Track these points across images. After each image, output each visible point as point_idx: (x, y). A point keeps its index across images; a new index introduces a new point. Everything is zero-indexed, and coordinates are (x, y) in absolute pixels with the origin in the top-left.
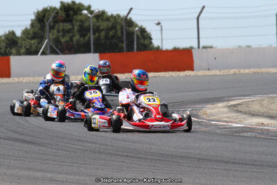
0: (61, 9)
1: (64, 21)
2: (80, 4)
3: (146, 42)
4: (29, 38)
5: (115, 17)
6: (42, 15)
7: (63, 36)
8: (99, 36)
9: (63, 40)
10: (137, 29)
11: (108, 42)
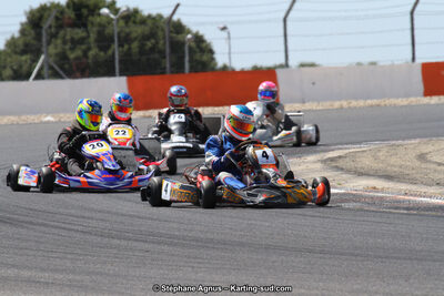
0: (68, 5)
1: (73, 25)
3: (205, 58)
4: (16, 53)
5: (154, 18)
6: (38, 15)
7: (72, 49)
8: (130, 48)
9: (72, 56)
10: (189, 36)
11: (144, 58)
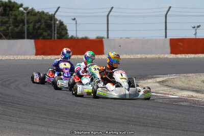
2: (14, 2)
3: (63, 32)
5: (40, 13)
7: (2, 25)
10: (58, 22)
